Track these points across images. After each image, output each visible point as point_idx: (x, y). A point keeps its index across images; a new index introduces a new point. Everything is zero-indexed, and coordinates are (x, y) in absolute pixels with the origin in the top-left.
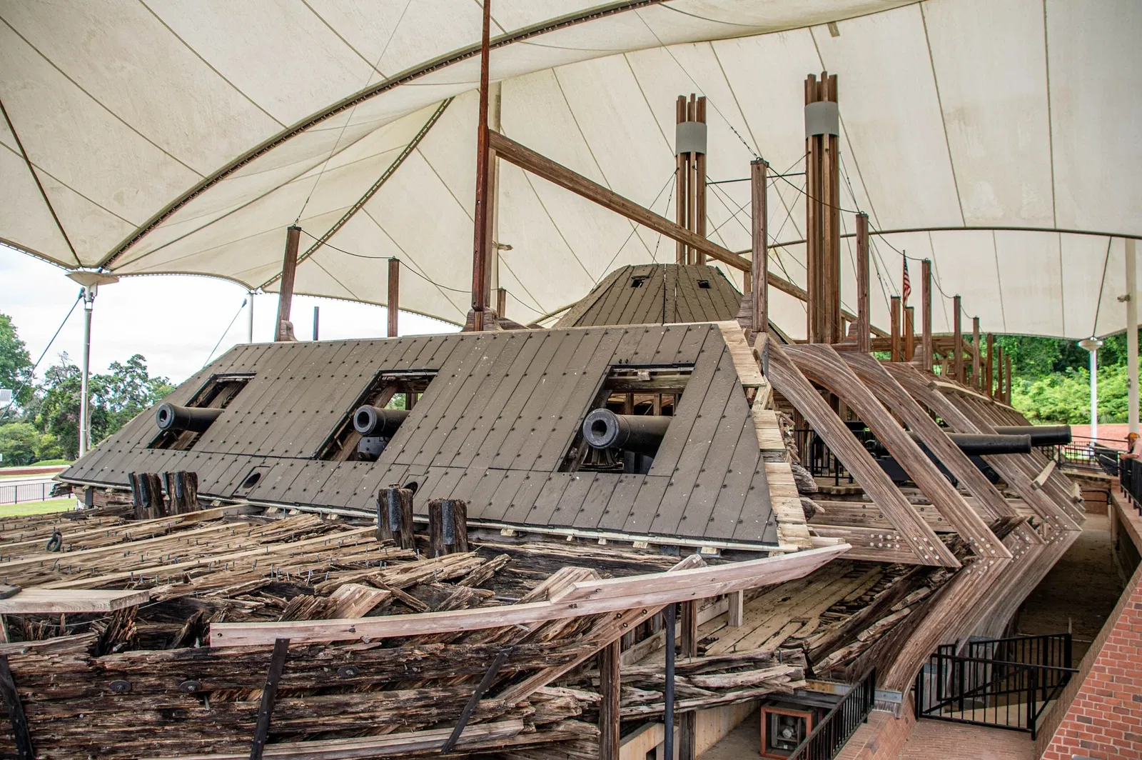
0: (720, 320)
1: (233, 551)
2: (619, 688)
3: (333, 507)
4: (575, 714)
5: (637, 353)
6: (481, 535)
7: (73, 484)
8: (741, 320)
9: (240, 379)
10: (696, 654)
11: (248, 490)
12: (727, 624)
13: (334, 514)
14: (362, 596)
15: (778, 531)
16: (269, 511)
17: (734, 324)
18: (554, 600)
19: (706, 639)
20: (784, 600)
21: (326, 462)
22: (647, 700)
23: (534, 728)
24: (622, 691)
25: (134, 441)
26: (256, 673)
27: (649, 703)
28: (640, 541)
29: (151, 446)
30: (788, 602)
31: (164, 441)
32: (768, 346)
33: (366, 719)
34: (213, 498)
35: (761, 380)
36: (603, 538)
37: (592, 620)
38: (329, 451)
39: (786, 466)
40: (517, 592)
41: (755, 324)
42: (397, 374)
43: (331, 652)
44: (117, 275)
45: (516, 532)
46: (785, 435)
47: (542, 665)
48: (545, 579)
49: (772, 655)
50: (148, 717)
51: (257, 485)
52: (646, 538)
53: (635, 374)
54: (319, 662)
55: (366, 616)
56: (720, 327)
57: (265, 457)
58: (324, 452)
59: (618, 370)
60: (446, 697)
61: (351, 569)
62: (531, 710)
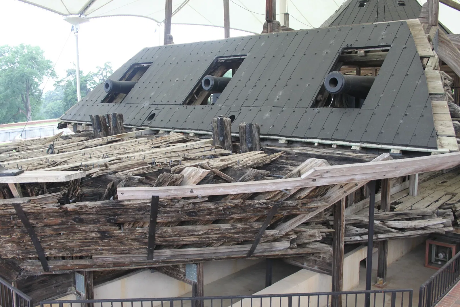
0: (408, 19)
1: (135, 152)
2: (344, 226)
3: (191, 129)
4: (319, 239)
5: (357, 41)
6: (269, 143)
7: (67, 123)
8: (421, 19)
9: (145, 65)
10: (389, 210)
11: (149, 122)
12: (408, 195)
13: (192, 133)
14: (195, 174)
15: (437, 141)
16: (160, 132)
17: (417, 21)
18: (303, 177)
19: (395, 202)
20: (442, 183)
21: (188, 106)
22: (360, 233)
23: (296, 245)
24: (346, 228)
25: (94, 100)
26: (144, 213)
27: (361, 235)
28: (355, 146)
29: (103, 102)
30: (445, 184)
31: (110, 99)
32: (438, 33)
33: (204, 238)
34: (132, 127)
35: (431, 53)
36: (334, 144)
37: (327, 188)
38: (190, 101)
39: (445, 103)
40: (284, 173)
41: (430, 21)
42: (225, 58)
43: (182, 203)
44: (88, 18)
45: (288, 141)
46: (445, 85)
47: (298, 213)
48: (298, 165)
49: (433, 212)
50: (94, 235)
51: (154, 119)
52: (359, 144)
53: (356, 52)
54: (176, 209)
55: (199, 184)
56: (408, 23)
57: (158, 105)
58: (187, 101)
59: (346, 50)
60: (246, 228)
61: (194, 160)
62: (294, 236)
